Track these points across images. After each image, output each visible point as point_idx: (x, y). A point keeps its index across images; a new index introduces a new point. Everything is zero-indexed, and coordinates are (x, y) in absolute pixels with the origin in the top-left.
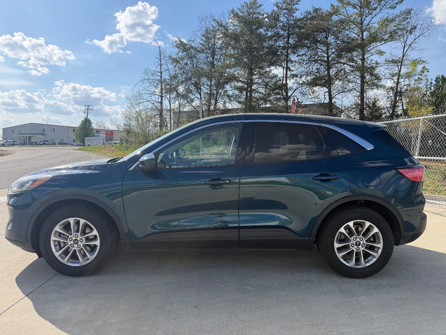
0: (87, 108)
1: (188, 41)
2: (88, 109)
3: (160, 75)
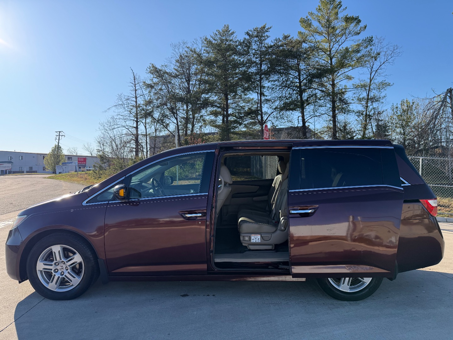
0: (58, 134)
3: (135, 100)
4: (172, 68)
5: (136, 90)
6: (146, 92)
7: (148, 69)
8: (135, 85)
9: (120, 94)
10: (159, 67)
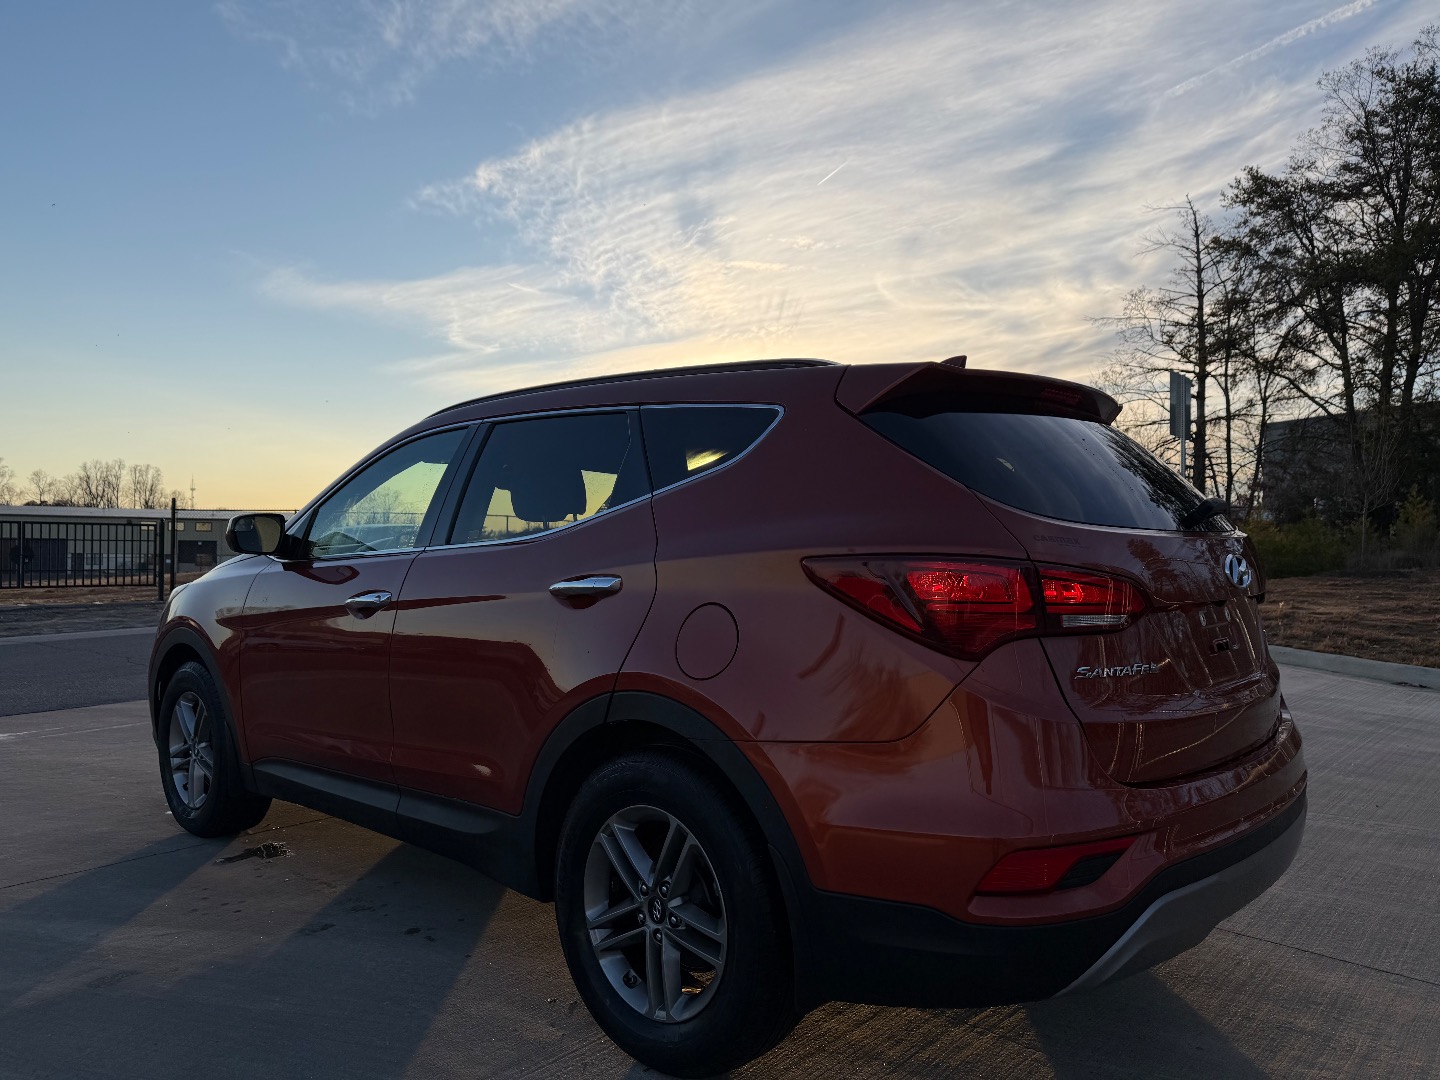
1: (1289, 170)
3: (1196, 305)
5: (1199, 271)
7: (1231, 192)
8: (1198, 252)
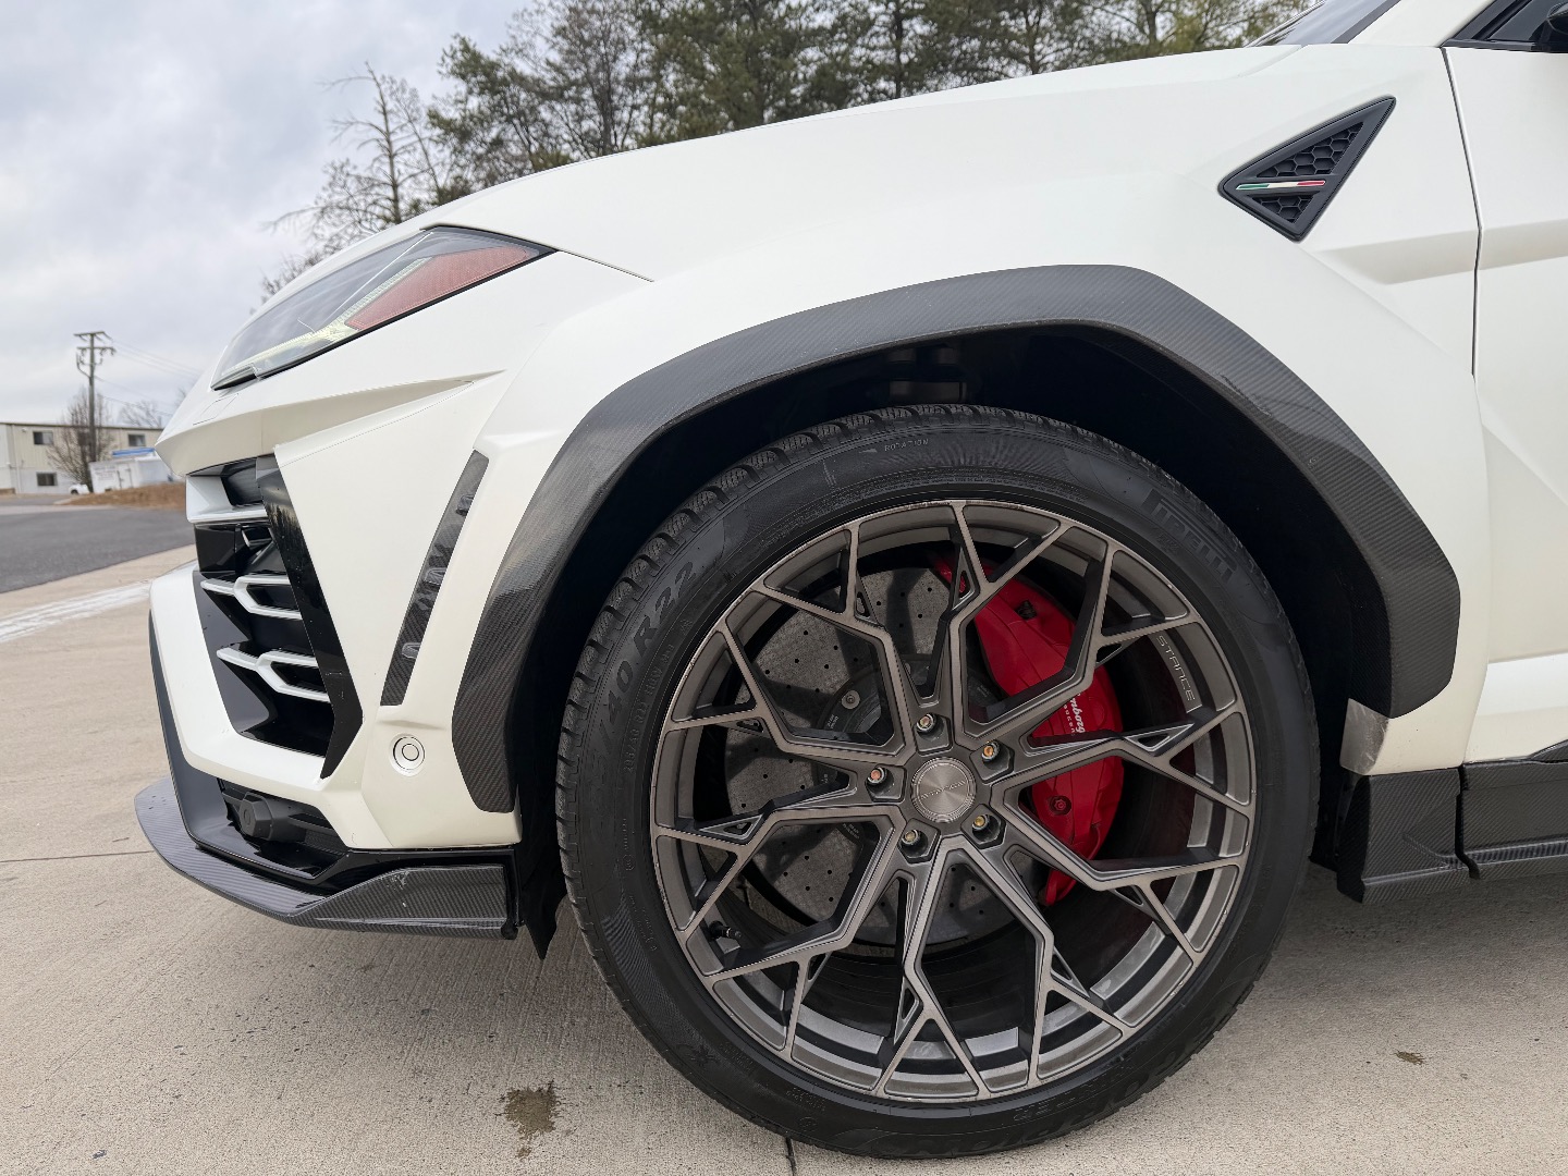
0: (87, 344)
1: (499, 51)
2: (92, 348)
4: (539, 57)
5: (392, 156)
6: (441, 154)
7: (448, 60)
8: (388, 134)
9: (338, 164)
10: (489, 52)
